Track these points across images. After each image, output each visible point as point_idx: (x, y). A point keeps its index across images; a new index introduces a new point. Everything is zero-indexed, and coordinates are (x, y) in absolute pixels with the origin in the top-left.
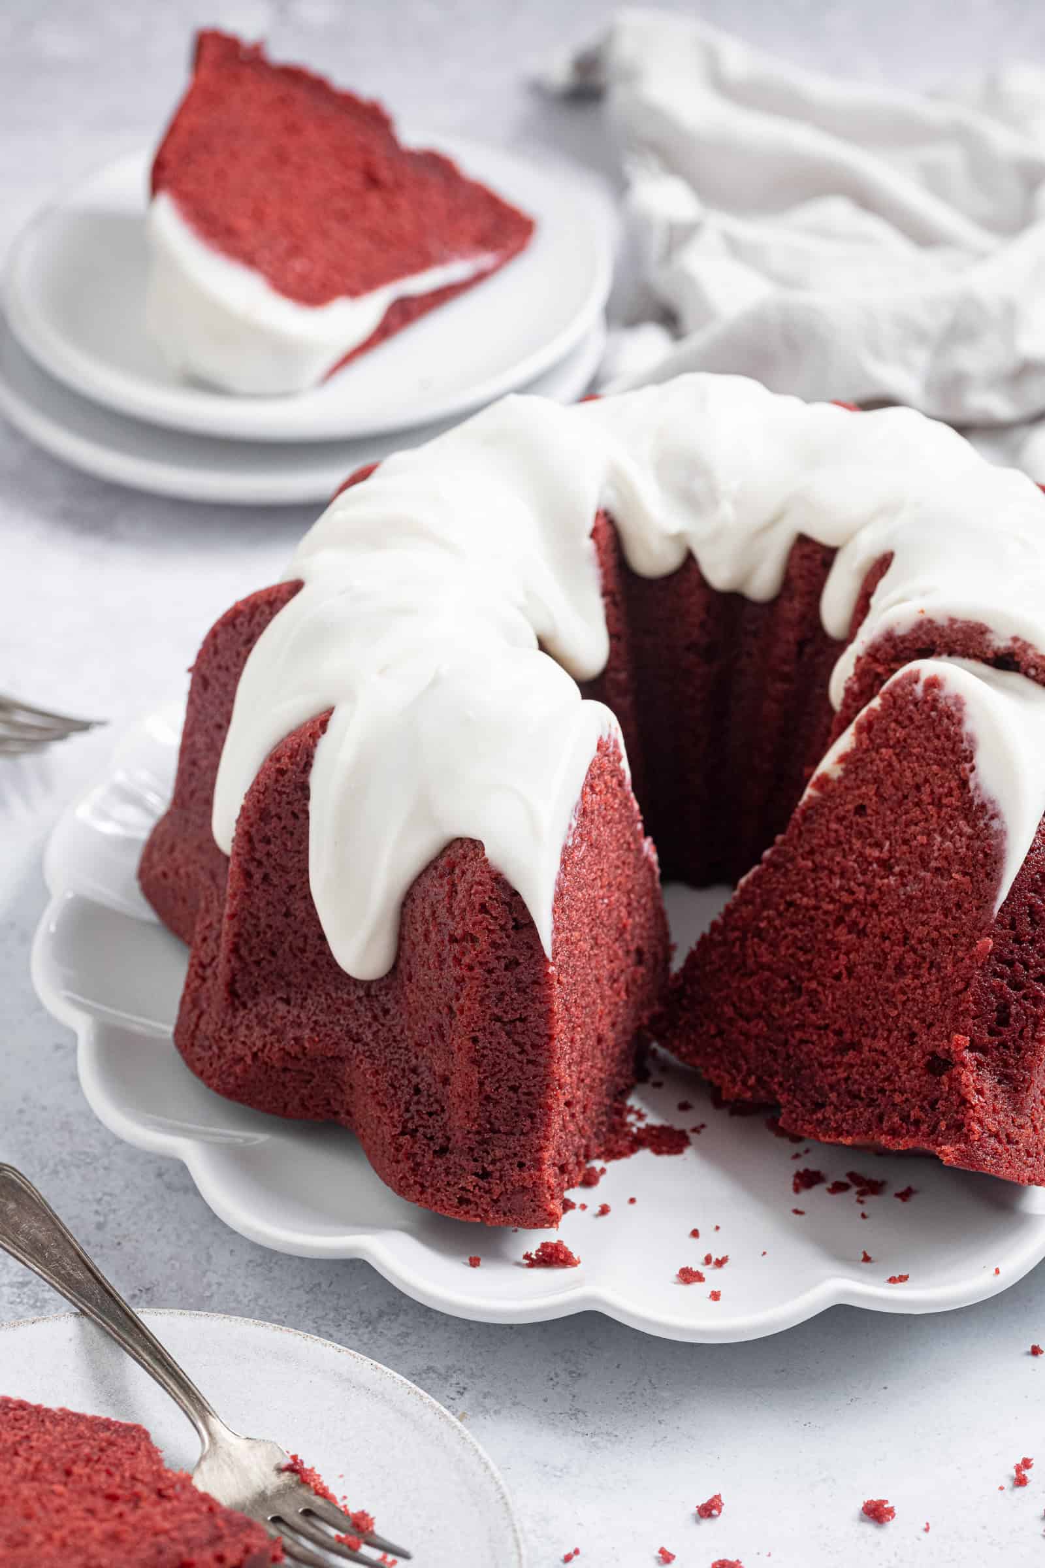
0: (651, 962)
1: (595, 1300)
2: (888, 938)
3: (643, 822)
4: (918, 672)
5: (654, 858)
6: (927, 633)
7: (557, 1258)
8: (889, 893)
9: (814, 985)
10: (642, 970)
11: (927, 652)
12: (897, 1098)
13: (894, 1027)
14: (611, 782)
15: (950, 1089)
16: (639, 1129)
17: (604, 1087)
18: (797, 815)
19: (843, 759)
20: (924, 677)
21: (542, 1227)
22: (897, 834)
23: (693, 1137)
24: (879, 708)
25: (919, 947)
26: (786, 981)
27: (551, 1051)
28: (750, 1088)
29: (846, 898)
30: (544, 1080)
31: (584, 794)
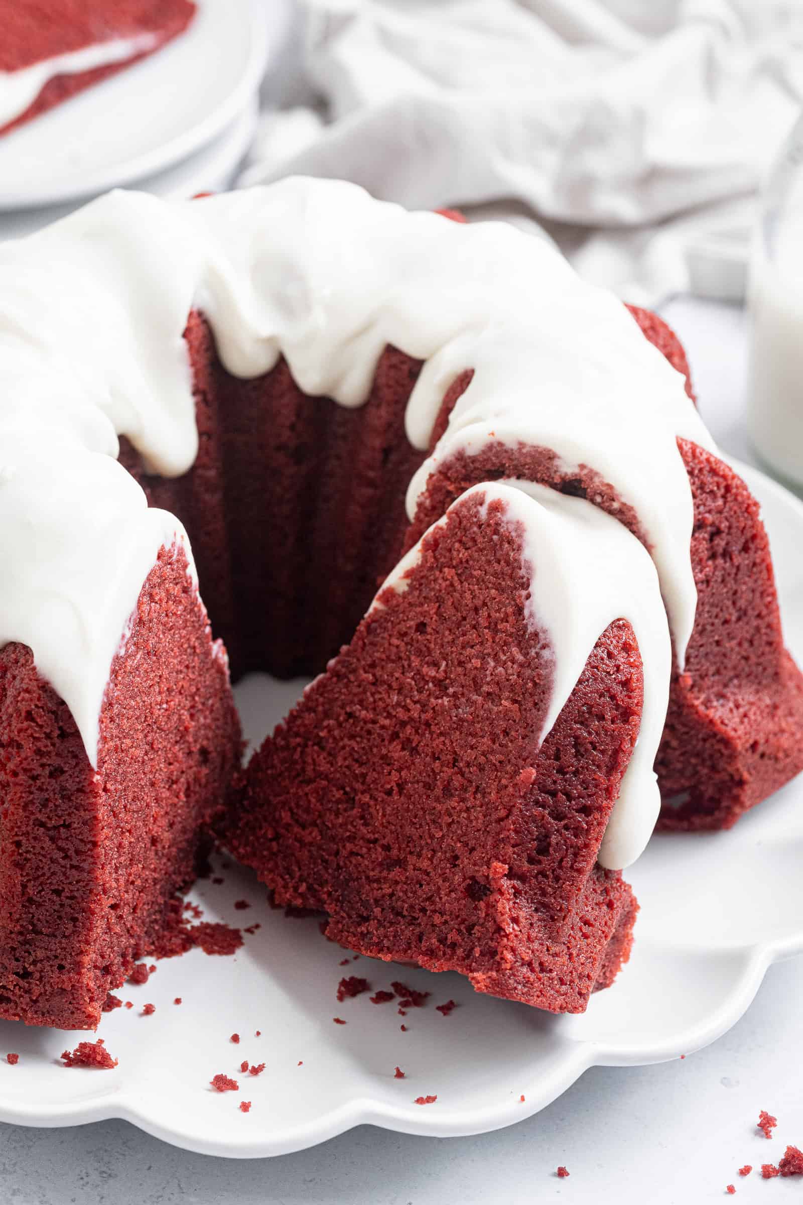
0: (218, 761)
1: (119, 1108)
2: (439, 758)
3: (212, 625)
4: (484, 494)
5: (224, 659)
6: (497, 455)
7: (94, 1059)
8: (443, 713)
9: (366, 798)
10: (205, 771)
11: (495, 474)
12: (437, 919)
13: (438, 848)
14: (174, 589)
15: (487, 915)
16: (193, 927)
17: (158, 887)
18: (361, 628)
19: (409, 574)
20: (488, 500)
21: (81, 1028)
22: (454, 655)
23: (246, 936)
24: (445, 527)
25: (467, 770)
26: (342, 792)
27: (95, 857)
28: (301, 895)
29: (401, 714)
30: (87, 885)
31: (140, 604)
